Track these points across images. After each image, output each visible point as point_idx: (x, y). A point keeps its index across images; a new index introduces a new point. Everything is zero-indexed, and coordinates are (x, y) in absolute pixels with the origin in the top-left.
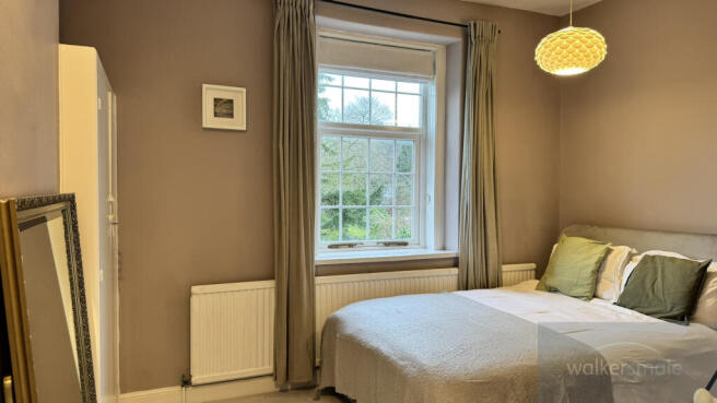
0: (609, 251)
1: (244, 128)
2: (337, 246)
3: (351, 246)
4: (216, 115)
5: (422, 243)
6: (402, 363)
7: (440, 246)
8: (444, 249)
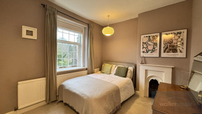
0: (112, 66)
1: (36, 39)
2: (61, 67)
3: (65, 67)
4: (27, 34)
5: (80, 65)
6: (83, 96)
7: (83, 66)
8: (84, 67)
